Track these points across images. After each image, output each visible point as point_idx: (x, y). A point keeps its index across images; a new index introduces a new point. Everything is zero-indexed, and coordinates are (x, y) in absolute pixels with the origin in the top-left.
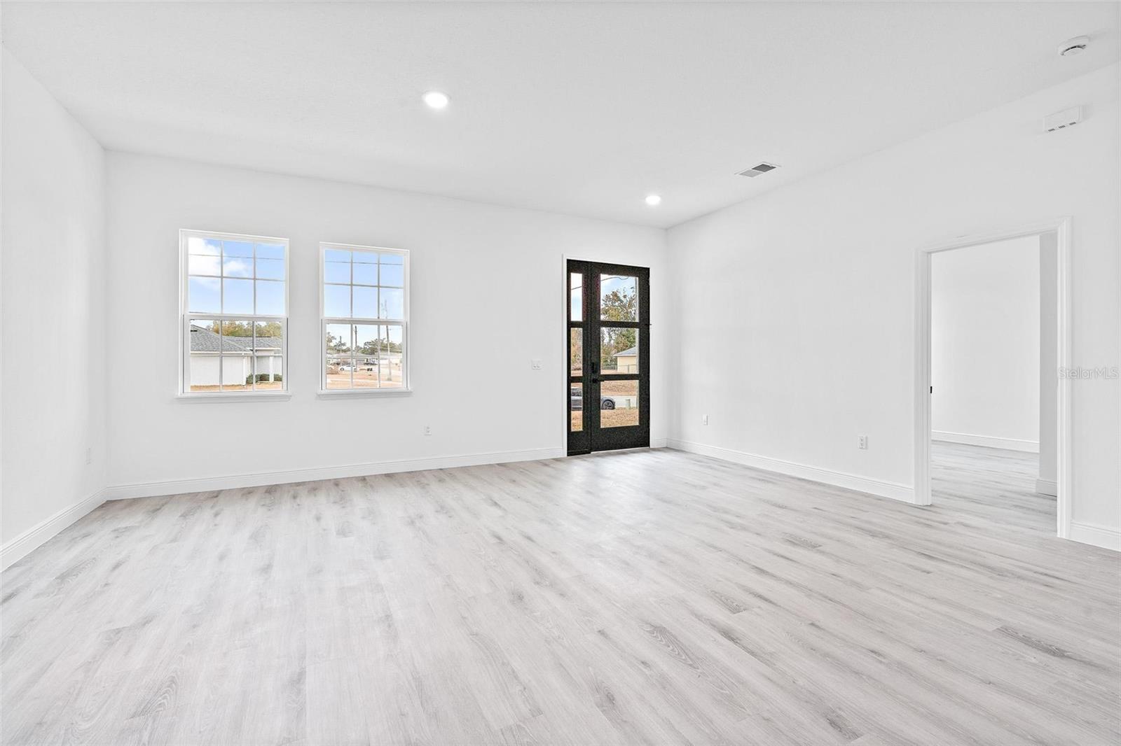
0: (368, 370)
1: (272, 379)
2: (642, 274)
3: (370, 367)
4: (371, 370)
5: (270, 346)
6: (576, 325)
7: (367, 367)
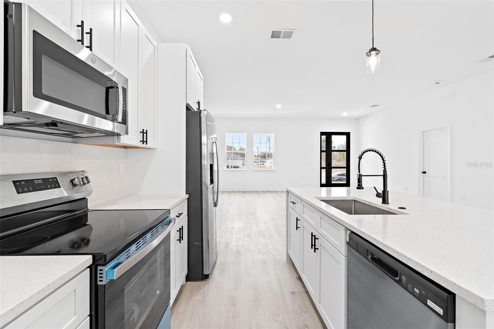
0: (263, 164)
1: (230, 167)
2: (348, 135)
3: (263, 163)
4: (264, 164)
5: (229, 155)
6: (323, 151)
7: (262, 163)
